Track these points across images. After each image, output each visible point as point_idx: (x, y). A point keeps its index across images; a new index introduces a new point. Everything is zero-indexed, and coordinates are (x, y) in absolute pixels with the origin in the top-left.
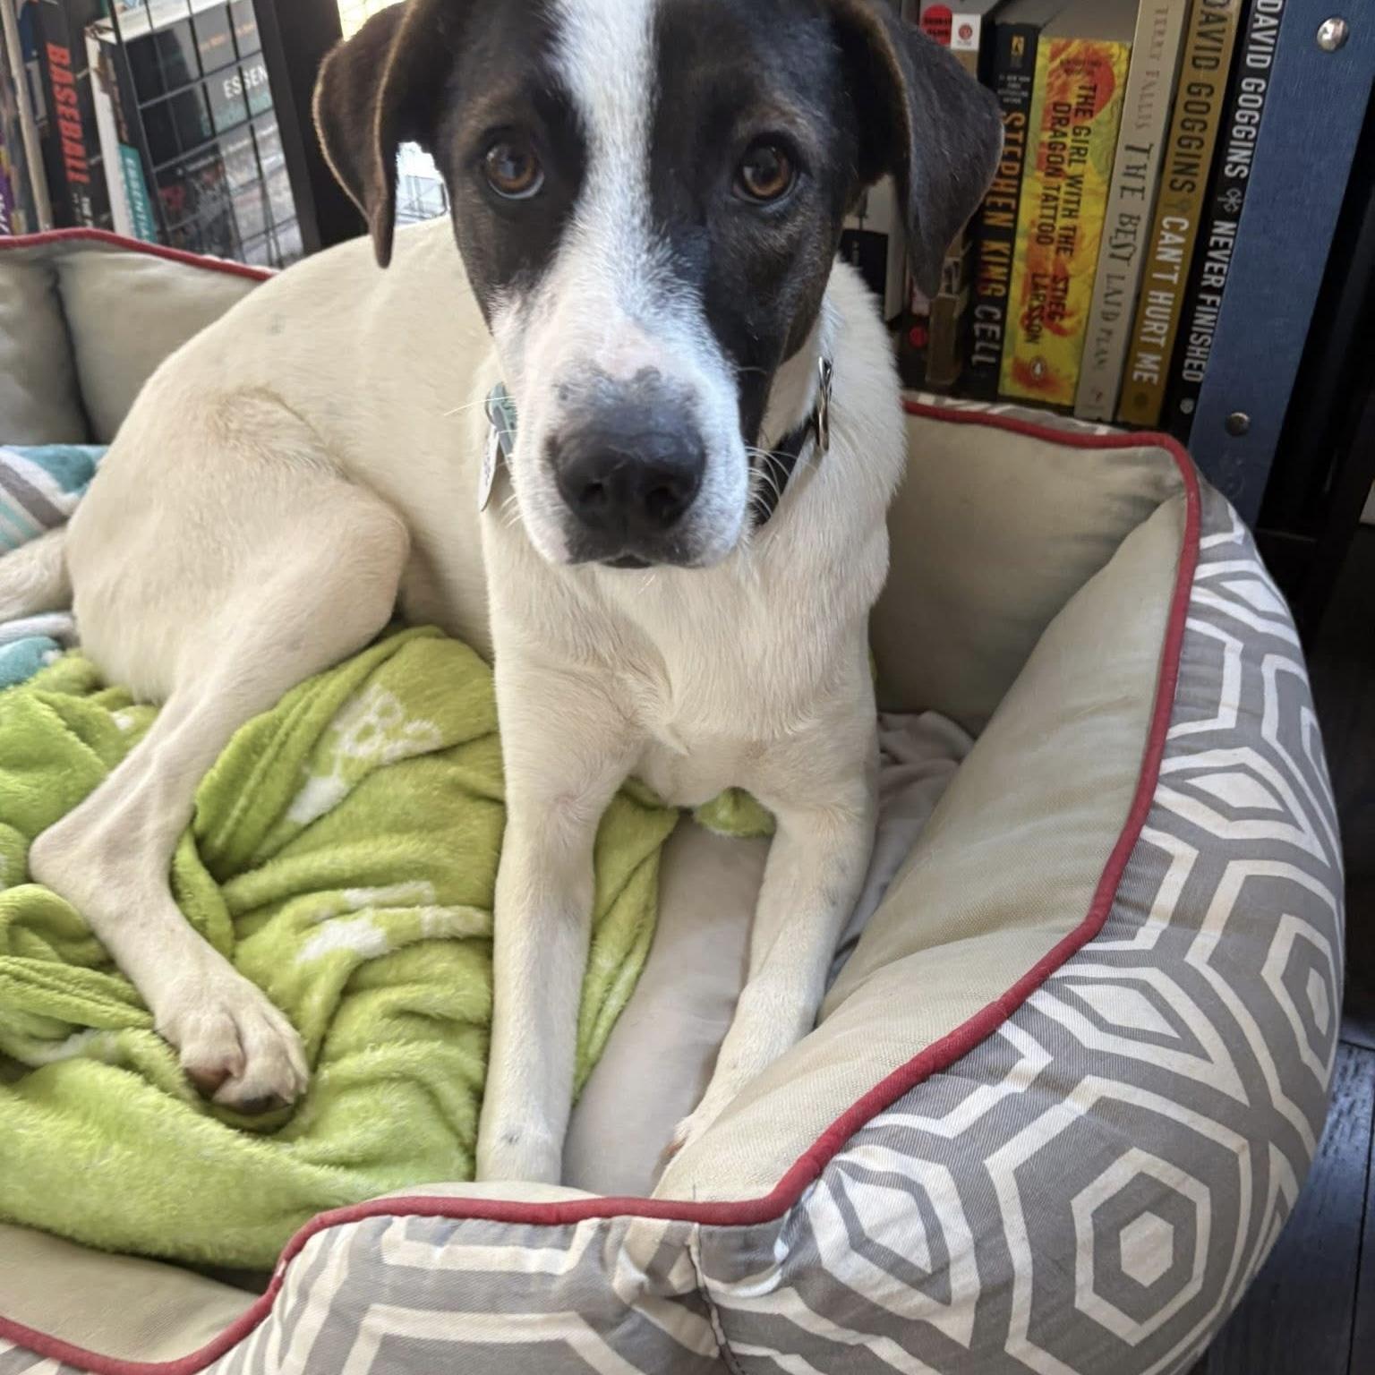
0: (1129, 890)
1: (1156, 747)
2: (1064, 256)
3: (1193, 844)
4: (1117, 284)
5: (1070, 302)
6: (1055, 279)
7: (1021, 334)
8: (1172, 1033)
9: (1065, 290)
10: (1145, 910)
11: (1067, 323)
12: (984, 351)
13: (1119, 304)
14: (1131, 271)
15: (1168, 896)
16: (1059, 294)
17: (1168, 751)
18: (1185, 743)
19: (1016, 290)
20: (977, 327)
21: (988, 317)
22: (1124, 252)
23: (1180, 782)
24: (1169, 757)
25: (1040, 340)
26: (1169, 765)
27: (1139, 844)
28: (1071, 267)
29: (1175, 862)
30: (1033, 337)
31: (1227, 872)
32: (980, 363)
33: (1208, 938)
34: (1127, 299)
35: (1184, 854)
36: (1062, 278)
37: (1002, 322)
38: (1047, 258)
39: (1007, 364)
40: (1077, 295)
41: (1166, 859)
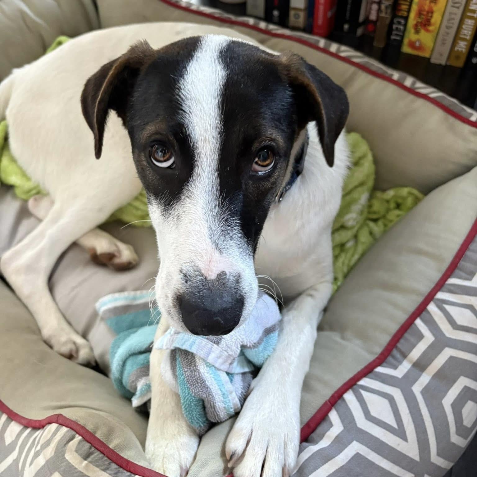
0: (401, 345)
1: (440, 285)
2: (432, 4)
3: (434, 335)
4: (453, 16)
5: (433, 21)
6: (428, 12)
7: (412, 31)
8: (395, 426)
9: (432, 17)
10: (404, 356)
11: (431, 28)
12: (397, 35)
13: (453, 24)
14: (459, 12)
15: (416, 353)
16: (429, 18)
17: (444, 289)
18: (452, 288)
19: (412, 15)
20: (394, 26)
21: (399, 23)
22: (457, 5)
23: (441, 304)
24: (443, 291)
25: (420, 34)
26: (440, 295)
27: (413, 326)
28: (435, 8)
29: (423, 340)
30: (417, 32)
31: (443, 352)
32: (395, 40)
33: (425, 379)
34: (457, 22)
35: (429, 338)
36: (431, 12)
37: (405, 25)
38: (425, 5)
39: (406, 41)
40: (436, 18)
41: (421, 337)
